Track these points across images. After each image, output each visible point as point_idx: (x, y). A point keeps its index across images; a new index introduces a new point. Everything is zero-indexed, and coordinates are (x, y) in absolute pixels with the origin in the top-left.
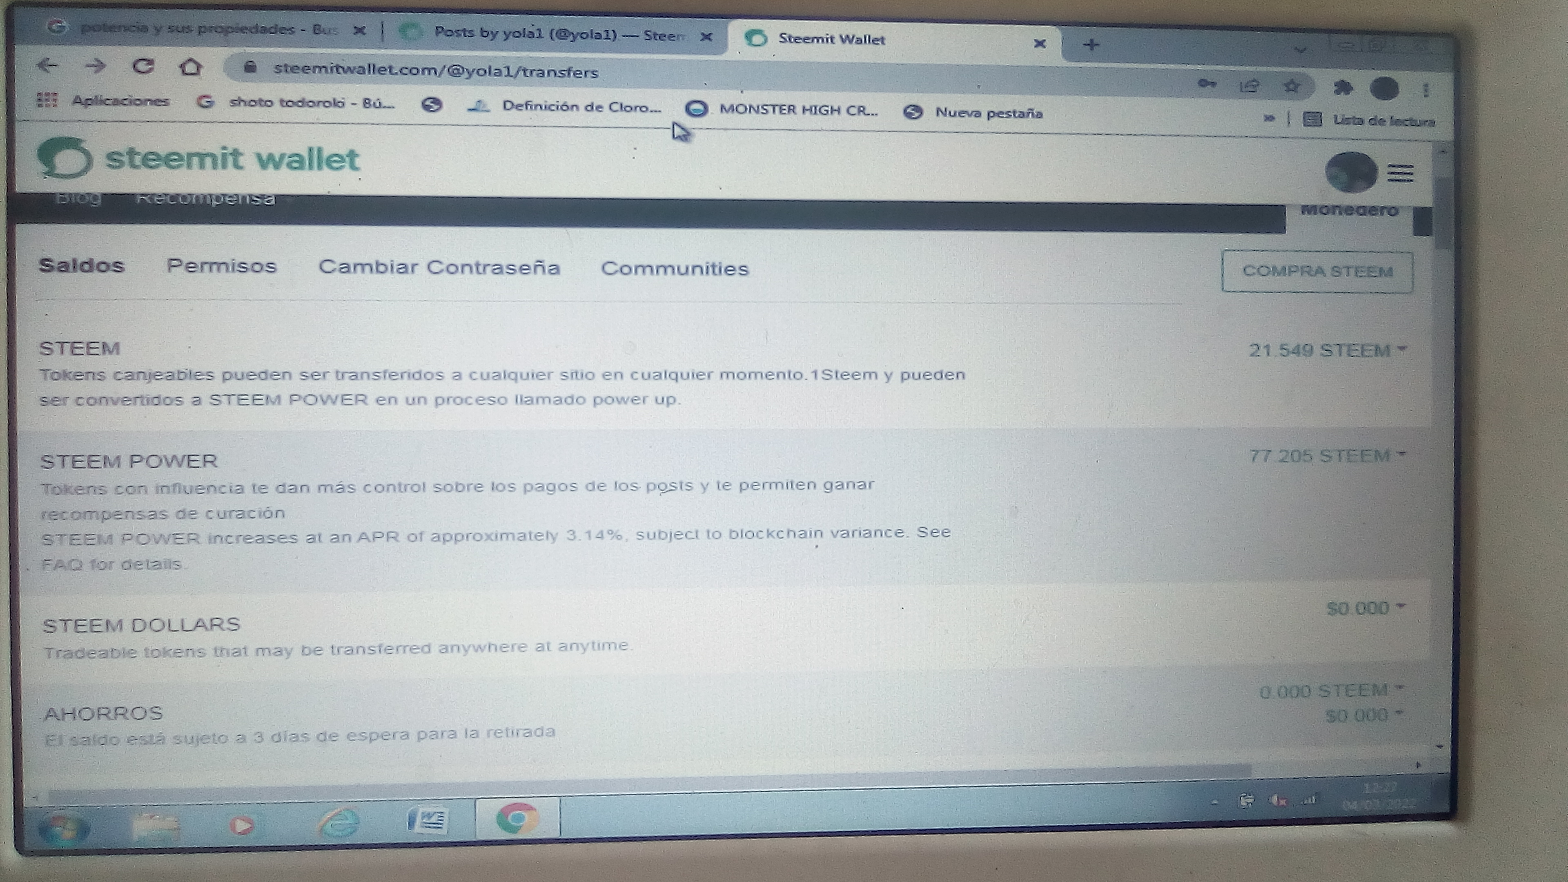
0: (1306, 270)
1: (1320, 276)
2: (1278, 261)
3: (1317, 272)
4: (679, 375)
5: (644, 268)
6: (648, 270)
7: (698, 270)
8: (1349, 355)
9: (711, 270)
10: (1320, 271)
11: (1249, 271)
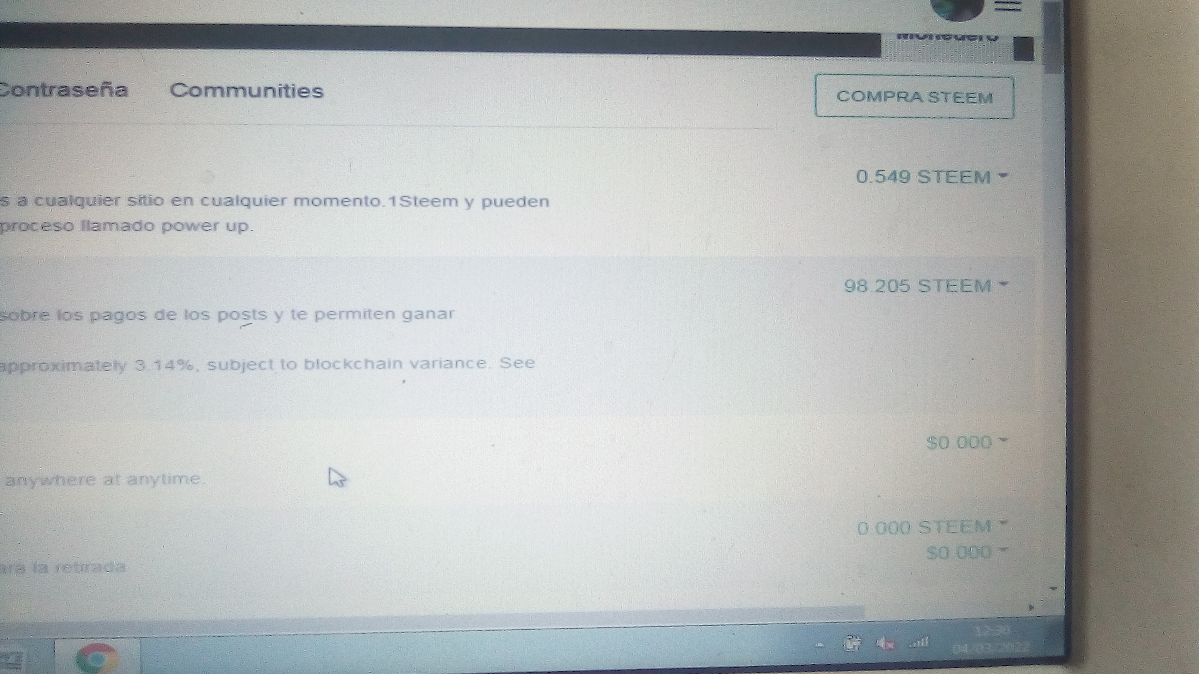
0: (902, 96)
1: (916, 102)
2: (875, 86)
3: (914, 98)
4: (251, 201)
5: (214, 89)
6: (218, 92)
7: (270, 92)
8: (948, 182)
9: (283, 91)
10: (917, 96)
11: (843, 96)
